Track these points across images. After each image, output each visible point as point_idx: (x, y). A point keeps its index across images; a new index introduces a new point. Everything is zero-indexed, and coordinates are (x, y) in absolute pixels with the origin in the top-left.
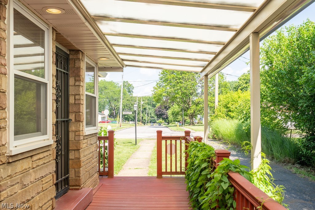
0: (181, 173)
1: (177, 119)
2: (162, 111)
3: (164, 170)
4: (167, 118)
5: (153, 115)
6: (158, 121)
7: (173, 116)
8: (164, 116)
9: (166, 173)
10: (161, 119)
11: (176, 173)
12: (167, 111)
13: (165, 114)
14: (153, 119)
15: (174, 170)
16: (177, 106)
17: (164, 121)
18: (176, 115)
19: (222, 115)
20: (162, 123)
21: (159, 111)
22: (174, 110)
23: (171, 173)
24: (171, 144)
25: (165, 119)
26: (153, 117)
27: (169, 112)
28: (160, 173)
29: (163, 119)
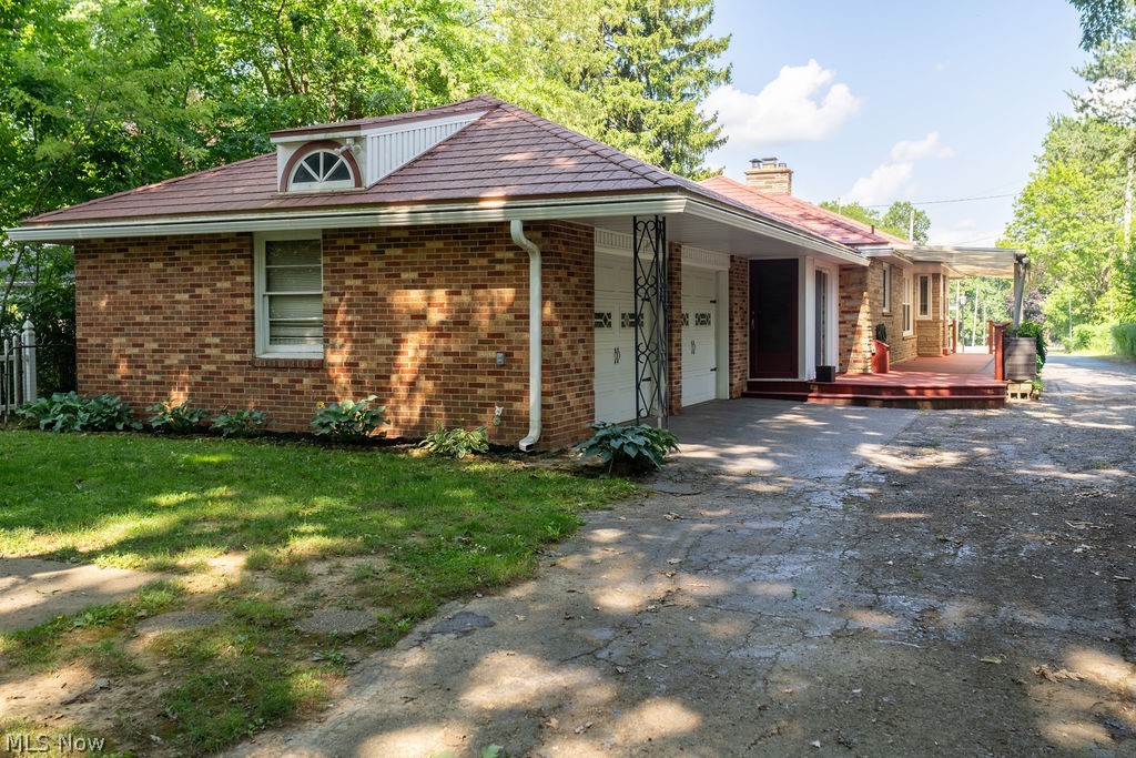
2: (1032, 303)
5: (997, 316)
13: (1039, 313)
27: (1050, 305)
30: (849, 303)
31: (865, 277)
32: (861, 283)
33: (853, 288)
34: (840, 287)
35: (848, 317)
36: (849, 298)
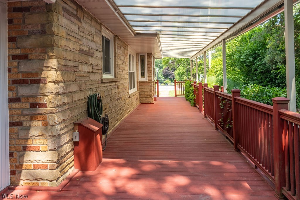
0: (184, 95)
1: (183, 78)
2: (169, 72)
3: (177, 94)
4: (174, 78)
5: (159, 76)
6: (164, 82)
7: (179, 77)
8: (171, 77)
9: (178, 95)
10: (168, 79)
11: (182, 95)
12: (174, 72)
13: (171, 75)
14: (160, 79)
15: (181, 94)
16: (182, 68)
17: (170, 81)
18: (182, 75)
19: (213, 74)
20: (168, 83)
21: (166, 72)
22: (180, 71)
23: (180, 95)
24: (180, 84)
25: (172, 79)
26: (160, 78)
27: (176, 73)
28: (176, 95)
29: (170, 79)
30: (25, 67)
31: (50, 23)
32: (43, 32)
33: (31, 41)
34: (11, 39)
35: (24, 91)
36: (24, 57)
